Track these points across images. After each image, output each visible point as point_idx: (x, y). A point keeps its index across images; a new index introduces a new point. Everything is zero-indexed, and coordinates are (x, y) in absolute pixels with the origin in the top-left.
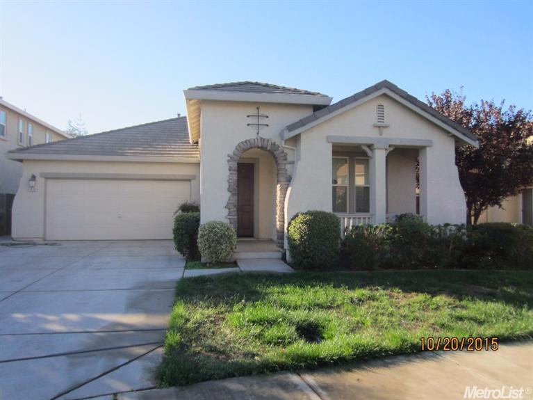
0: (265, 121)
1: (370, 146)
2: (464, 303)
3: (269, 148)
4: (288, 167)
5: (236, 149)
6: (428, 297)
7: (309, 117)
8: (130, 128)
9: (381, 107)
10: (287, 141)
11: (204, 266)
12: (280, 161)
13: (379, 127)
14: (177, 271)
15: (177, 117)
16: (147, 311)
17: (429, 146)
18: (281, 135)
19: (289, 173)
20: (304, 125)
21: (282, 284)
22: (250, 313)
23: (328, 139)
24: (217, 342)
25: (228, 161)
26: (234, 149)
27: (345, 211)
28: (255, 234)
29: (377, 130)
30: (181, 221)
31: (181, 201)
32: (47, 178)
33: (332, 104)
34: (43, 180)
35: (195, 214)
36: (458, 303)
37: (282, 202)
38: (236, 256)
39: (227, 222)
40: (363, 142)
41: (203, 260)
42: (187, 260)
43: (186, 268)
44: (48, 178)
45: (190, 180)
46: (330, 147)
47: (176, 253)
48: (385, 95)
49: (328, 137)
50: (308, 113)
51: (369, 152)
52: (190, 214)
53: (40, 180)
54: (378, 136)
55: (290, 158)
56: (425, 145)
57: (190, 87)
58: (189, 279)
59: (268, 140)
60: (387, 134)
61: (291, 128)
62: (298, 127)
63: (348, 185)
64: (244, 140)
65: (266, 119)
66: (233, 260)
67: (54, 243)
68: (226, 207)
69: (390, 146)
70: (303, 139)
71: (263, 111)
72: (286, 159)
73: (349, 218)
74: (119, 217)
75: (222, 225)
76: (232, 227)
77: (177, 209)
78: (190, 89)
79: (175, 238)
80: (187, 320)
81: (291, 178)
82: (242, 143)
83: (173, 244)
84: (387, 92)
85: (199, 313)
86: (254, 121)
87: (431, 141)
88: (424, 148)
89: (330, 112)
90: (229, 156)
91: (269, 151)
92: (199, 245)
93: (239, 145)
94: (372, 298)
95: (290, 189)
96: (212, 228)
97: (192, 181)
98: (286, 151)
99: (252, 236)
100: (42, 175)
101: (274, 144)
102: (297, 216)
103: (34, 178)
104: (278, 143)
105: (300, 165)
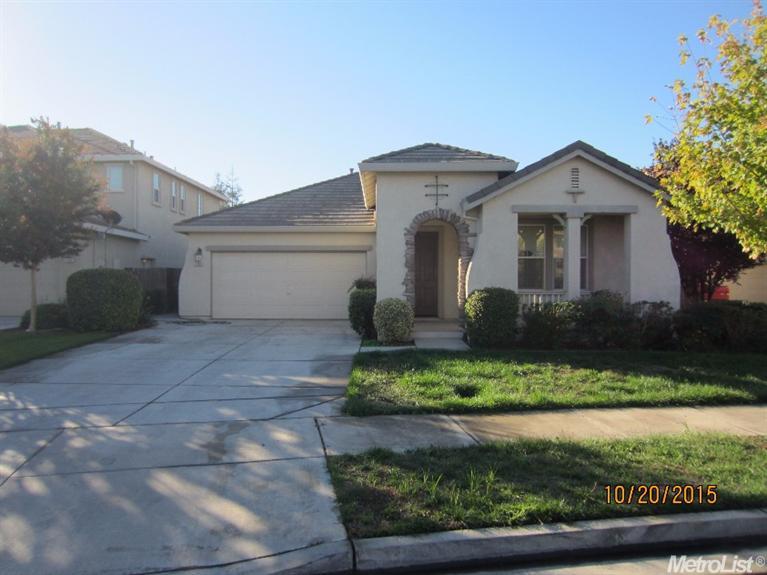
0: (445, 190)
1: (563, 215)
2: (628, 377)
3: (449, 220)
4: (470, 240)
5: (414, 221)
6: (595, 372)
7: (491, 187)
8: (296, 190)
9: (575, 171)
10: (469, 212)
11: (381, 344)
12: (461, 234)
13: (573, 193)
14: (354, 348)
15: (349, 173)
16: (328, 376)
17: (635, 213)
18: (461, 204)
19: (471, 246)
20: (485, 195)
21: (452, 359)
22: (417, 378)
23: (513, 209)
24: (388, 395)
25: (405, 235)
26: (411, 222)
27: (541, 287)
28: (440, 315)
29: (570, 196)
30: (357, 298)
31: (357, 276)
32: (212, 252)
33: (518, 169)
34: (209, 253)
35: (371, 291)
36: (621, 377)
37: (464, 278)
38: (414, 335)
39: (403, 299)
40: (554, 211)
41: (379, 338)
42: (363, 339)
43: (362, 345)
44: (214, 251)
45: (365, 252)
46: (516, 217)
47: (351, 332)
48: (579, 157)
49: (513, 207)
50: (493, 180)
51: (562, 223)
52: (365, 291)
53: (206, 254)
54: (572, 204)
55: (472, 230)
56: (628, 211)
57: (364, 159)
58: (366, 354)
59: (448, 212)
60: (581, 201)
61: (471, 199)
62: (480, 197)
63: (544, 257)
64: (421, 212)
65: (445, 188)
66: (410, 339)
67: (223, 322)
68: (403, 283)
69: (586, 214)
70: (485, 210)
71: (442, 180)
72: (467, 231)
73: (538, 296)
74: (289, 294)
75: (398, 301)
76: (410, 306)
77: (351, 284)
78: (364, 162)
79: (351, 316)
80: (363, 381)
81: (473, 252)
82: (420, 215)
83: (349, 324)
84: (581, 154)
85: (373, 377)
86: (432, 191)
87: (636, 207)
88: (628, 214)
89: (515, 180)
90: (406, 229)
91: (449, 222)
92: (375, 323)
93: (416, 218)
94: (538, 372)
95: (471, 263)
96: (389, 304)
97: (368, 253)
98: (467, 222)
99: (436, 316)
100: (208, 248)
101: (454, 216)
102: (473, 293)
103: (200, 251)
104: (458, 214)
105: (482, 238)
